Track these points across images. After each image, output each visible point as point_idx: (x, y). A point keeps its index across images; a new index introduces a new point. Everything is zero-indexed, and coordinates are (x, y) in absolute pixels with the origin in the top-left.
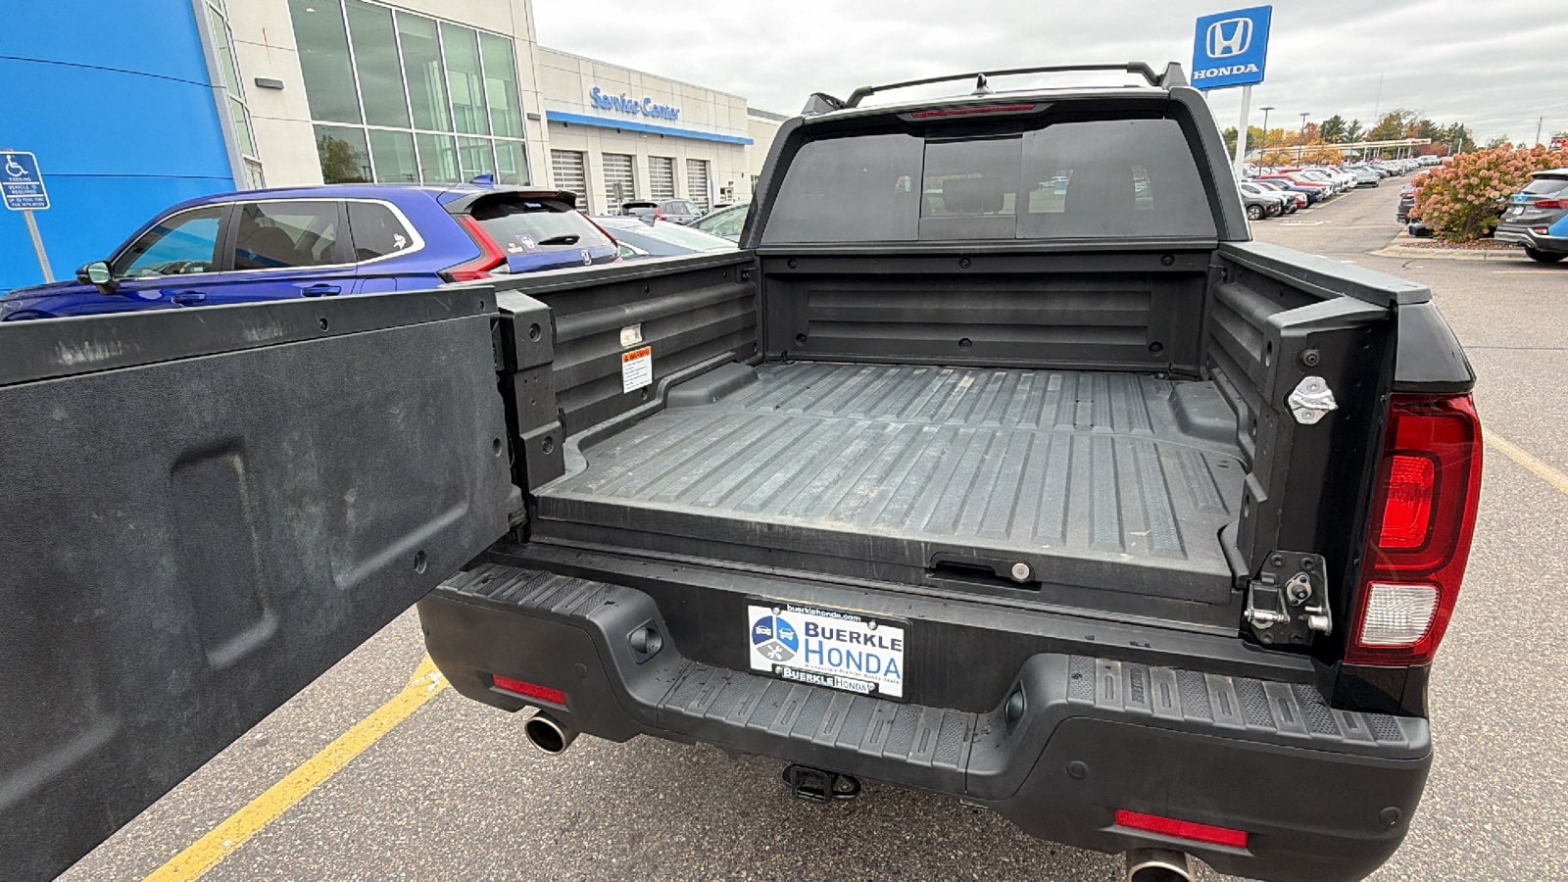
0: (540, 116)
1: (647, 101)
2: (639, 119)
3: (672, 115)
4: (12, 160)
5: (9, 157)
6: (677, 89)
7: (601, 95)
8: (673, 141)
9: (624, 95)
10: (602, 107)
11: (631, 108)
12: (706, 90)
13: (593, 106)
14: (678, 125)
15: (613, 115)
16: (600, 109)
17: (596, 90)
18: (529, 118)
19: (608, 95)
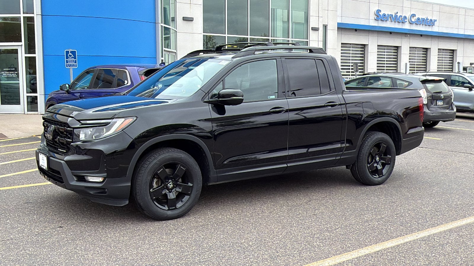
0: (319, 28)
1: (413, 15)
2: (407, 26)
3: (431, 23)
4: (70, 53)
5: (70, 52)
6: (436, 8)
7: (381, 13)
8: (430, 39)
9: (397, 13)
10: (381, 20)
11: (403, 20)
12: (459, 8)
13: (375, 19)
14: (435, 29)
15: (389, 25)
16: (380, 21)
17: (379, 11)
18: (312, 30)
19: (386, 13)
